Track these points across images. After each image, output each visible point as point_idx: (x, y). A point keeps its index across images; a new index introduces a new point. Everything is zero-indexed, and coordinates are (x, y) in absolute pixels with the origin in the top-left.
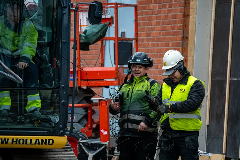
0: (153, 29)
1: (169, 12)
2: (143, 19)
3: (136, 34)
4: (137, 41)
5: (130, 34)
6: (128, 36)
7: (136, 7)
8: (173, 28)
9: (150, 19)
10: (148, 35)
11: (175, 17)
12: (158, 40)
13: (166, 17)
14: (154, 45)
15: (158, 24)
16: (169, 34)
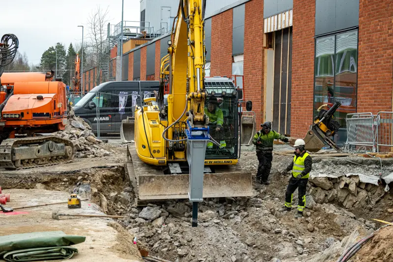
0: (250, 85)
1: (256, 78)
2: (246, 81)
3: (244, 87)
4: (244, 89)
5: (241, 87)
6: (240, 88)
7: (243, 76)
8: (258, 84)
9: (249, 81)
10: (248, 87)
11: (259, 80)
12: (253, 89)
13: (255, 80)
14: (250, 91)
15: (252, 83)
16: (256, 86)
